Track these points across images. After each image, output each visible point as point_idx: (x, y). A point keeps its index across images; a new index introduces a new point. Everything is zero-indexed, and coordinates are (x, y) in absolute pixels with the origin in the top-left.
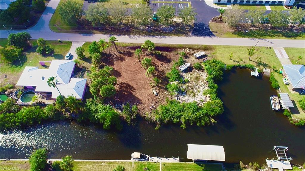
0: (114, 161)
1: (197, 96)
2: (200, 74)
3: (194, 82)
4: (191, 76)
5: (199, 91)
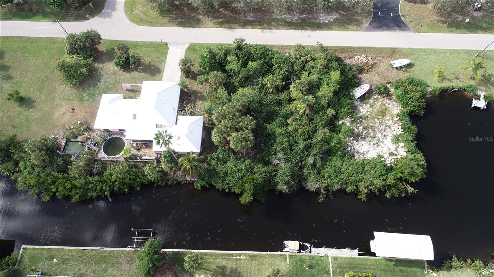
0: (258, 252)
2: (387, 105)
3: (376, 120)
4: (371, 108)
5: (385, 136)
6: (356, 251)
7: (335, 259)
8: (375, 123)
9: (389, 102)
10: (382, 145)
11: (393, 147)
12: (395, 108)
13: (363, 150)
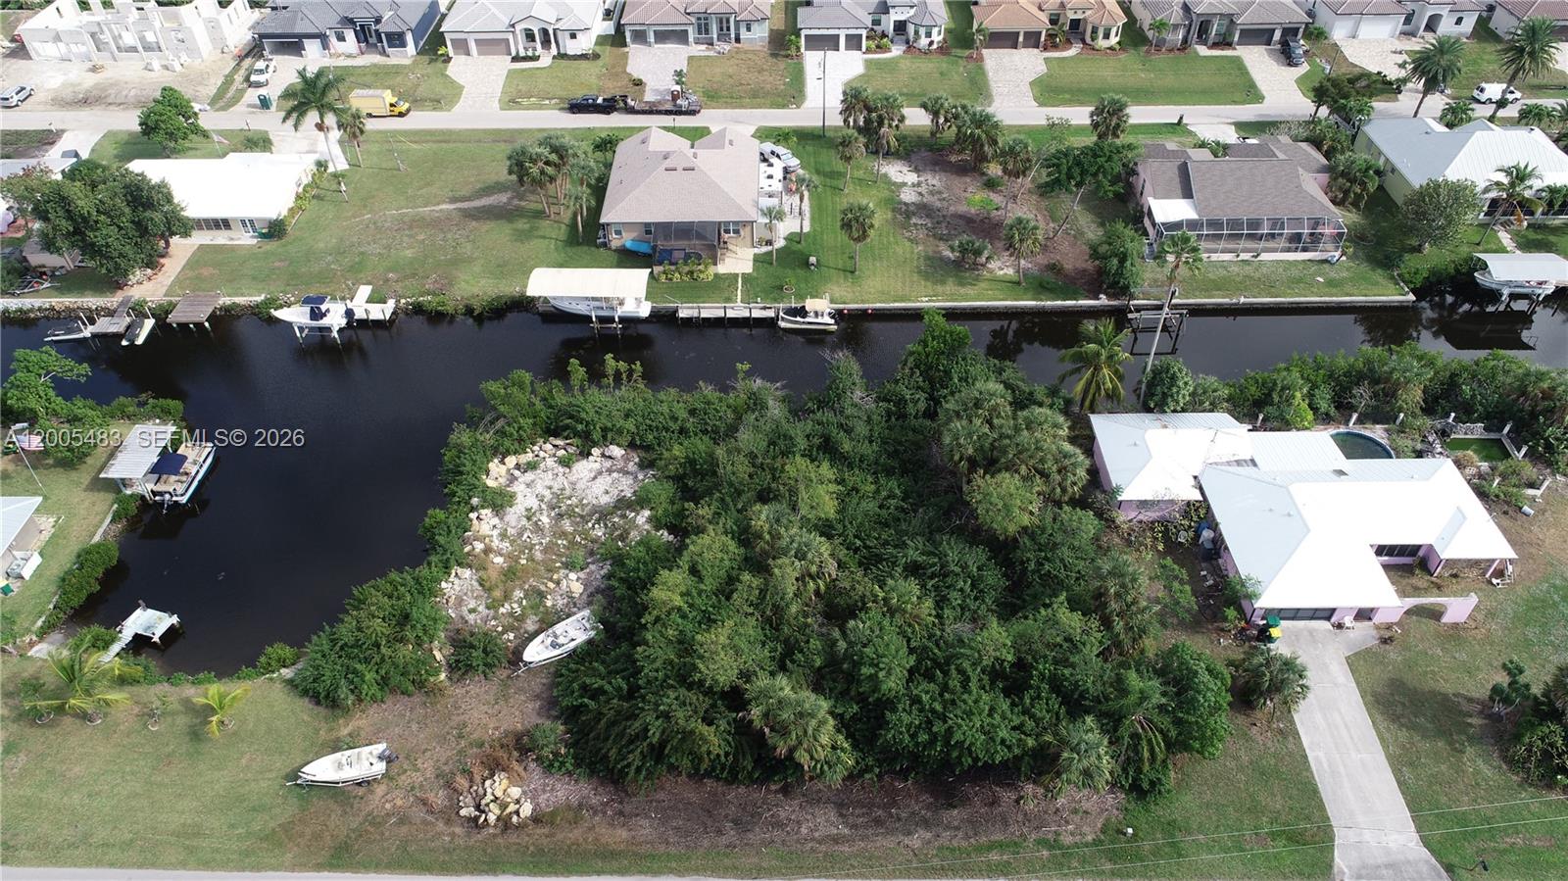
1: (547, 494)
2: (481, 609)
3: (538, 556)
4: (541, 593)
5: (528, 519)
6: (682, 315)
7: (728, 299)
8: (545, 551)
9: (471, 618)
10: (548, 497)
11: (518, 488)
12: (459, 589)
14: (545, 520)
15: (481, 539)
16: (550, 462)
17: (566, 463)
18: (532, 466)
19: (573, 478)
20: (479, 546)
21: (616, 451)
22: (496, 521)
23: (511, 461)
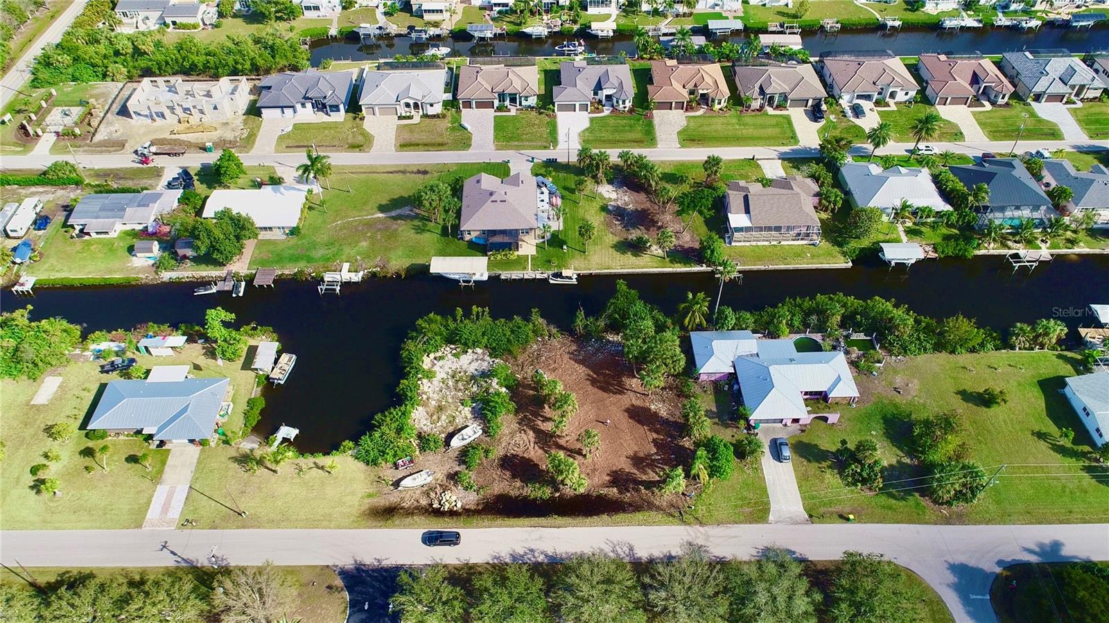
2: (429, 424)
3: (450, 400)
4: (454, 417)
5: (443, 383)
6: (503, 277)
7: (524, 268)
8: (453, 398)
9: (425, 428)
10: (450, 372)
11: (436, 368)
12: (419, 418)
13: (477, 364)
14: (450, 383)
15: (425, 393)
16: (449, 355)
17: (456, 356)
18: (441, 358)
19: (461, 364)
20: (425, 397)
21: (479, 351)
22: (429, 384)
23: (432, 355)
